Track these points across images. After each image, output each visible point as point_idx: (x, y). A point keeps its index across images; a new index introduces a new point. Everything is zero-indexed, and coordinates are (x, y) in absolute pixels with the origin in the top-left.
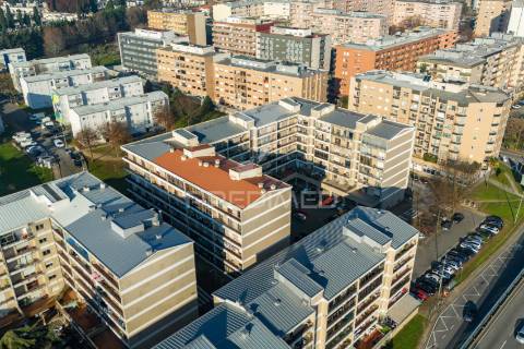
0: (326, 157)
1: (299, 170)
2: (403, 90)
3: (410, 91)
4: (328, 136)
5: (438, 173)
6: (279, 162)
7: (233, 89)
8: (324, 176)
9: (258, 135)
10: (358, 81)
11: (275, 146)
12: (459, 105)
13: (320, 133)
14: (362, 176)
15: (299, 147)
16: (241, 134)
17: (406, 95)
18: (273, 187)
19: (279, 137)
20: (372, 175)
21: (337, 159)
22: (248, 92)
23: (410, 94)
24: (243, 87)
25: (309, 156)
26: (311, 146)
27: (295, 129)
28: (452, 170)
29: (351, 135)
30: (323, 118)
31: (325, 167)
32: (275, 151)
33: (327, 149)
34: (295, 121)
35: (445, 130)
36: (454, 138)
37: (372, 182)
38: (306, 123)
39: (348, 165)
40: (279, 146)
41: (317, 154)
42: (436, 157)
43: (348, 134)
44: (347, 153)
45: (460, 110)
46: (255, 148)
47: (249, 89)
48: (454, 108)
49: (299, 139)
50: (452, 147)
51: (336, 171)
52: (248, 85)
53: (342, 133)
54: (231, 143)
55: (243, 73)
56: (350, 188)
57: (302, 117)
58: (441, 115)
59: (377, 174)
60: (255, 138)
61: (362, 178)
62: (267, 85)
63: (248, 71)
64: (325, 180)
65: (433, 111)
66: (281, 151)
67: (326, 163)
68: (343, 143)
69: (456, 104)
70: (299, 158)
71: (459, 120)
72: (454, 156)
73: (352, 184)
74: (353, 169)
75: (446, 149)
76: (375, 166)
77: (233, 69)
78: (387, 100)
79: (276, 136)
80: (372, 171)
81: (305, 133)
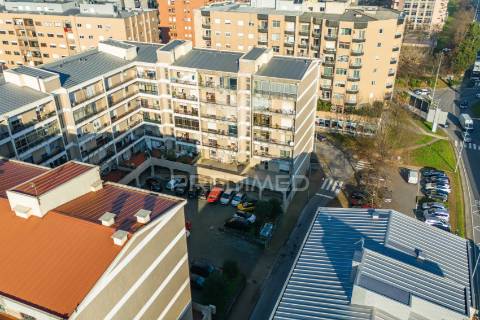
0: (195, 125)
1: (154, 153)
2: (271, 18)
3: (281, 18)
4: (194, 91)
5: (335, 124)
6: (120, 146)
7: (17, 48)
8: (196, 155)
9: (73, 103)
10: (206, 14)
11: (107, 119)
12: (357, 27)
13: (179, 87)
14: (257, 145)
15: (146, 117)
16: (37, 104)
17: (276, 24)
18: (142, 217)
19: (111, 104)
20: (274, 142)
21: (212, 125)
22: (43, 50)
23: (283, 22)
24: (33, 44)
25: (166, 128)
26: (165, 111)
27: (136, 88)
28: (353, 117)
29: (233, 83)
30: (180, 62)
31: (195, 142)
32: (109, 129)
33: (195, 113)
34: (133, 73)
35: (339, 65)
36: (351, 73)
37: (275, 152)
38: (151, 75)
39: (233, 131)
40: (114, 119)
41: (179, 122)
42: (329, 104)
43: (226, 83)
44: (229, 112)
45: (356, 34)
46: (72, 129)
47: (44, 45)
48: (349, 32)
49: (145, 104)
50: (349, 86)
51: (214, 144)
52: (40, 40)
53: (216, 82)
54: (17, 125)
55: (29, 22)
56: (242, 166)
57: (142, 67)
58: (330, 45)
59: (283, 137)
60: (67, 110)
61: (257, 148)
62: (70, 36)
63: (35, 18)
64: (199, 162)
65: (317, 42)
66: (119, 126)
67: (195, 134)
68: (220, 98)
69: (350, 25)
70: (150, 133)
71: (355, 47)
72: (352, 99)
73: (242, 160)
74: (242, 138)
75: (342, 90)
76: (278, 127)
77: (10, 17)
78: (251, 36)
79: (105, 103)
80: (274, 134)
81: (154, 92)
